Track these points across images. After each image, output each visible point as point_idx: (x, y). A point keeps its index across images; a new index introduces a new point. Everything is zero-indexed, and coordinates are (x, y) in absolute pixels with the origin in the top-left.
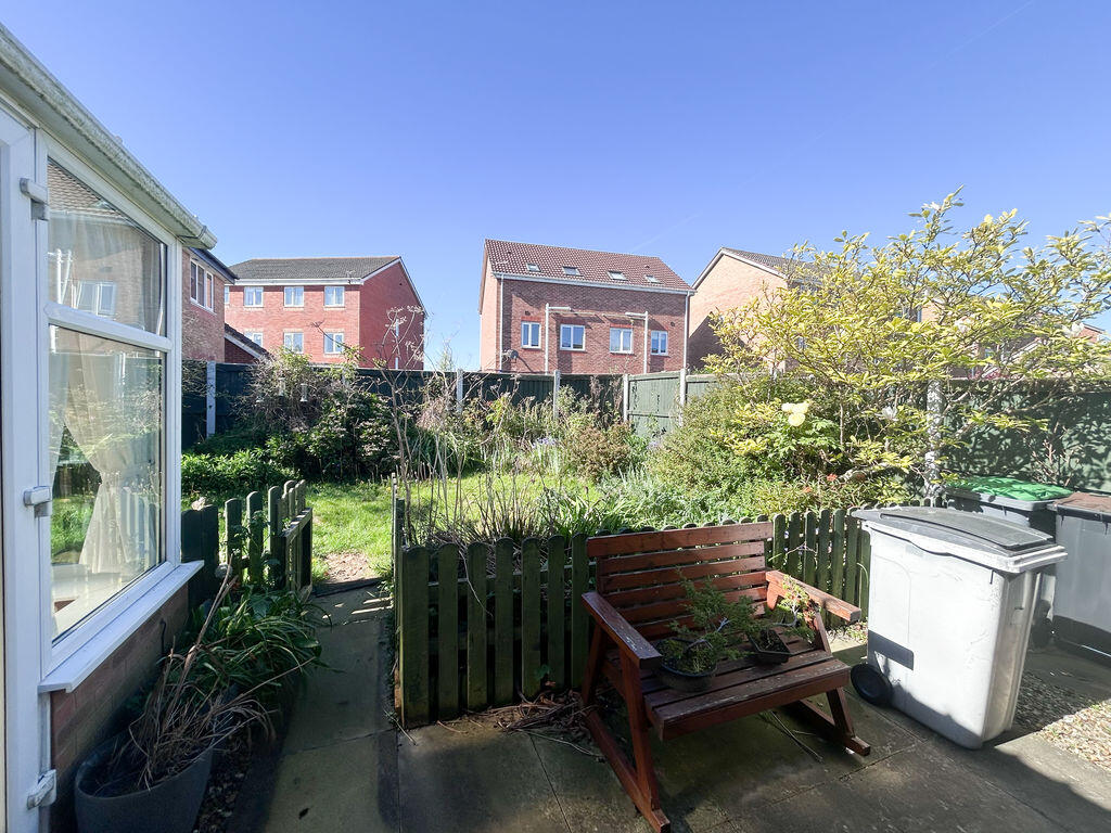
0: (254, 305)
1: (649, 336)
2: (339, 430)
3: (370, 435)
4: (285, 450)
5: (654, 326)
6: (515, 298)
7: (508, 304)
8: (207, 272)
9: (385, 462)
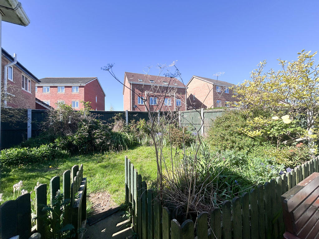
0: (47, 92)
1: (176, 101)
3: (98, 135)
6: (135, 89)
7: (133, 91)
8: (28, 79)
9: (104, 145)
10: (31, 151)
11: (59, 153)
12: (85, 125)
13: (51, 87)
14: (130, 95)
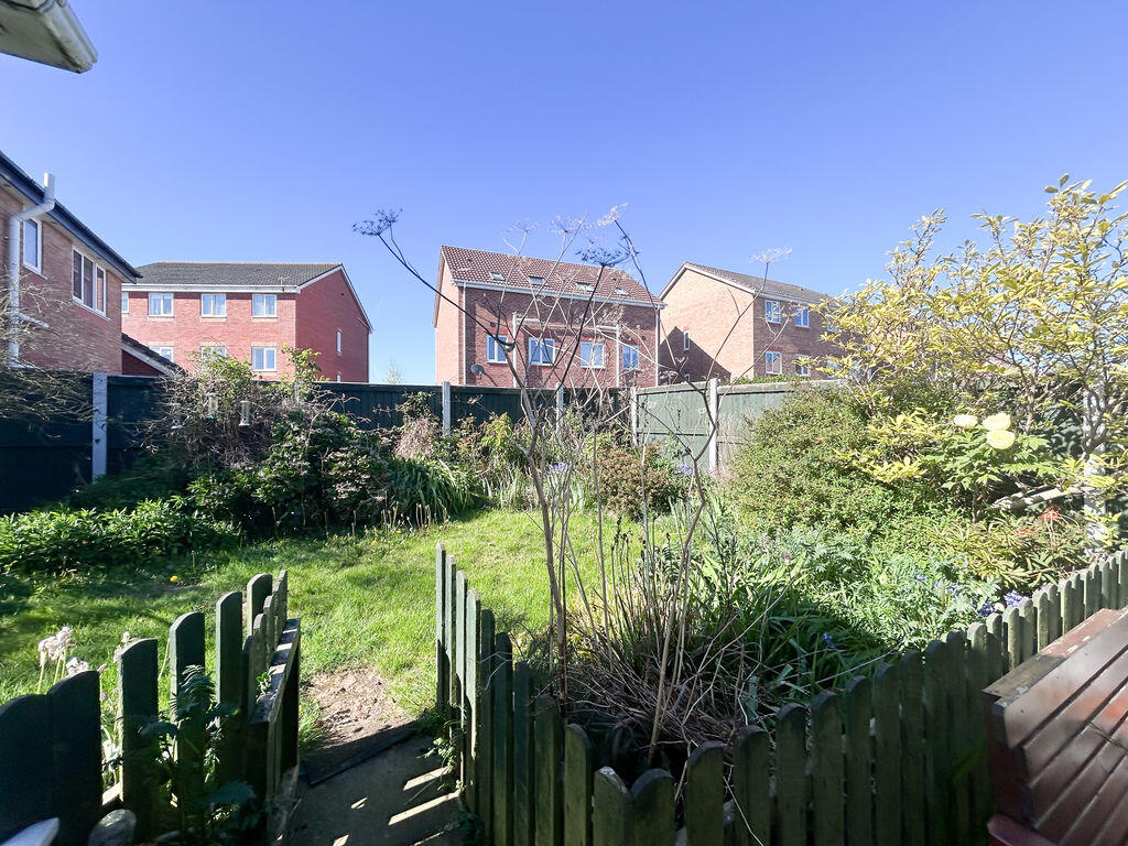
0: (162, 315)
1: (621, 351)
2: (299, 465)
3: (343, 470)
4: (218, 497)
5: (626, 340)
6: (478, 308)
7: (470, 314)
8: (96, 266)
9: (364, 506)
10: (106, 524)
11: (203, 529)
12: (297, 433)
13: (178, 295)
14: (460, 328)
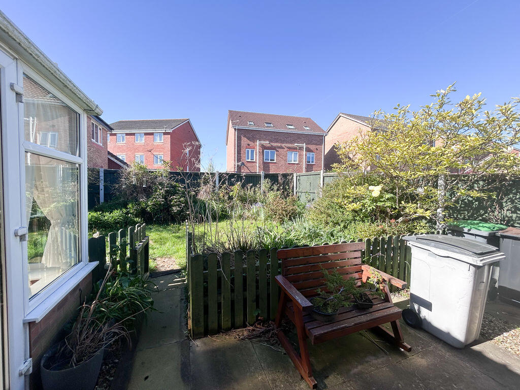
0: (121, 142)
1: (306, 155)
2: (161, 200)
3: (176, 202)
4: (136, 210)
5: (308, 150)
6: (242, 137)
7: (239, 139)
8: (99, 127)
9: (183, 215)
12: (161, 189)
13: (127, 134)
14: (235, 146)
